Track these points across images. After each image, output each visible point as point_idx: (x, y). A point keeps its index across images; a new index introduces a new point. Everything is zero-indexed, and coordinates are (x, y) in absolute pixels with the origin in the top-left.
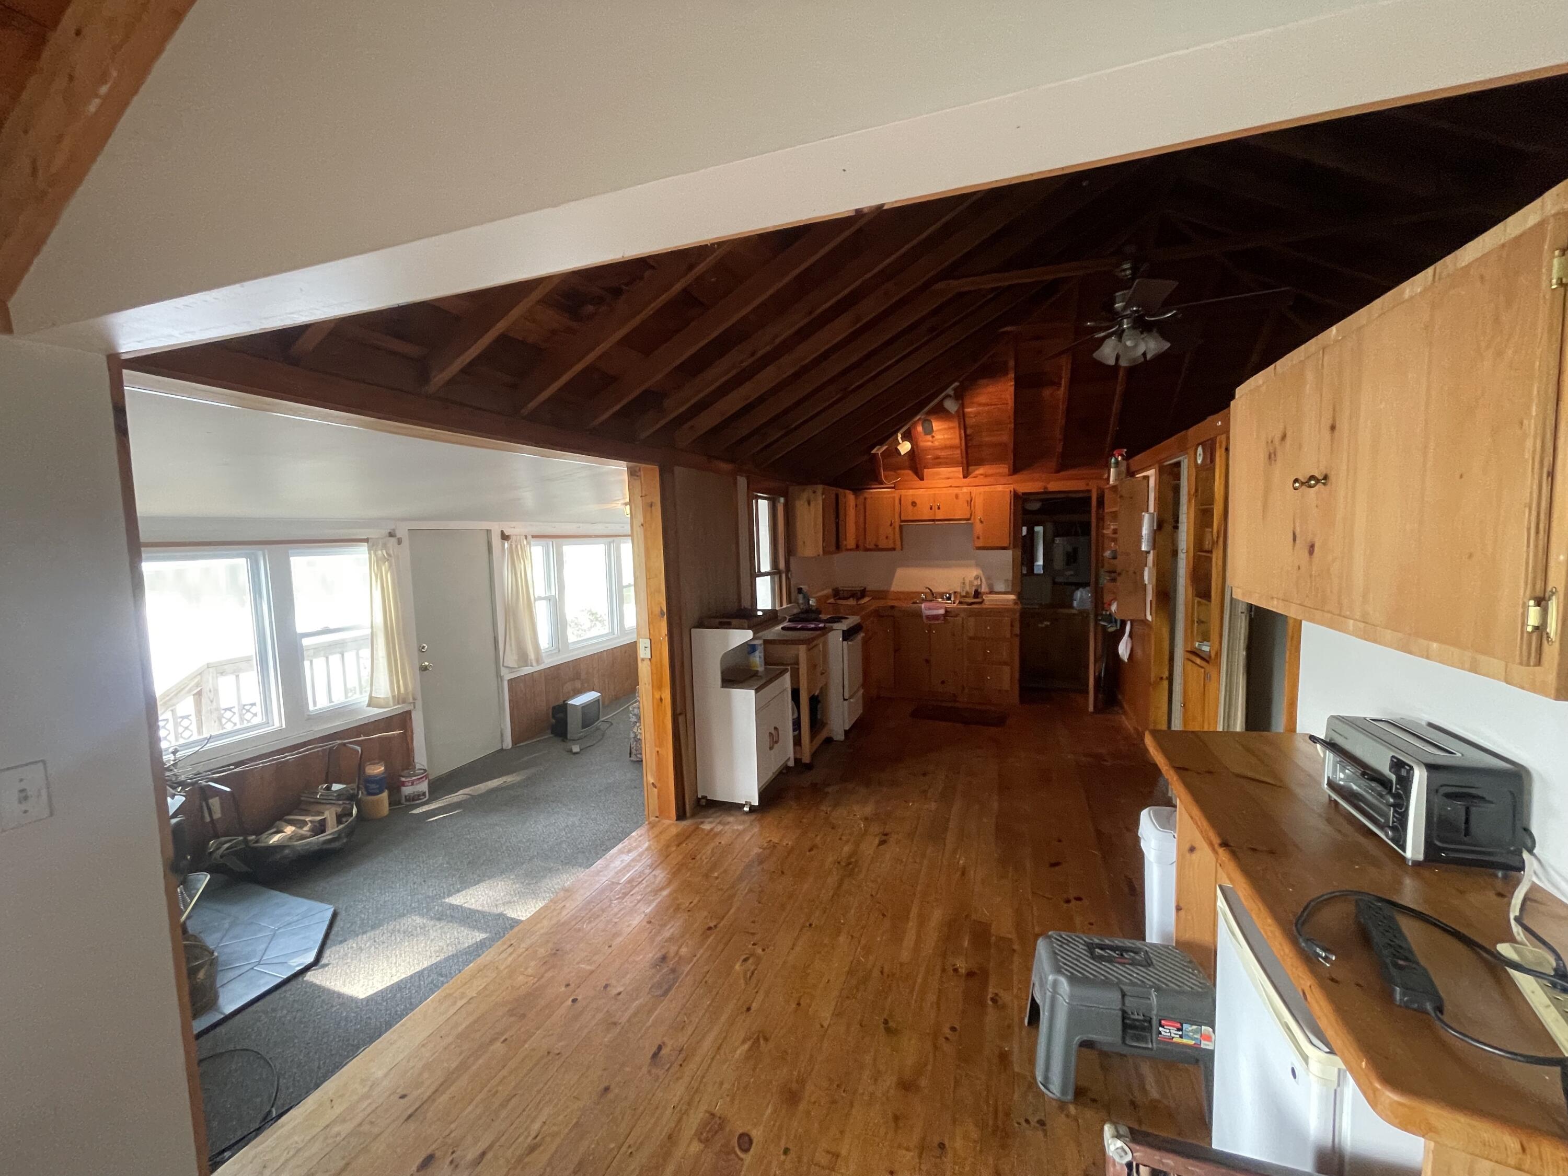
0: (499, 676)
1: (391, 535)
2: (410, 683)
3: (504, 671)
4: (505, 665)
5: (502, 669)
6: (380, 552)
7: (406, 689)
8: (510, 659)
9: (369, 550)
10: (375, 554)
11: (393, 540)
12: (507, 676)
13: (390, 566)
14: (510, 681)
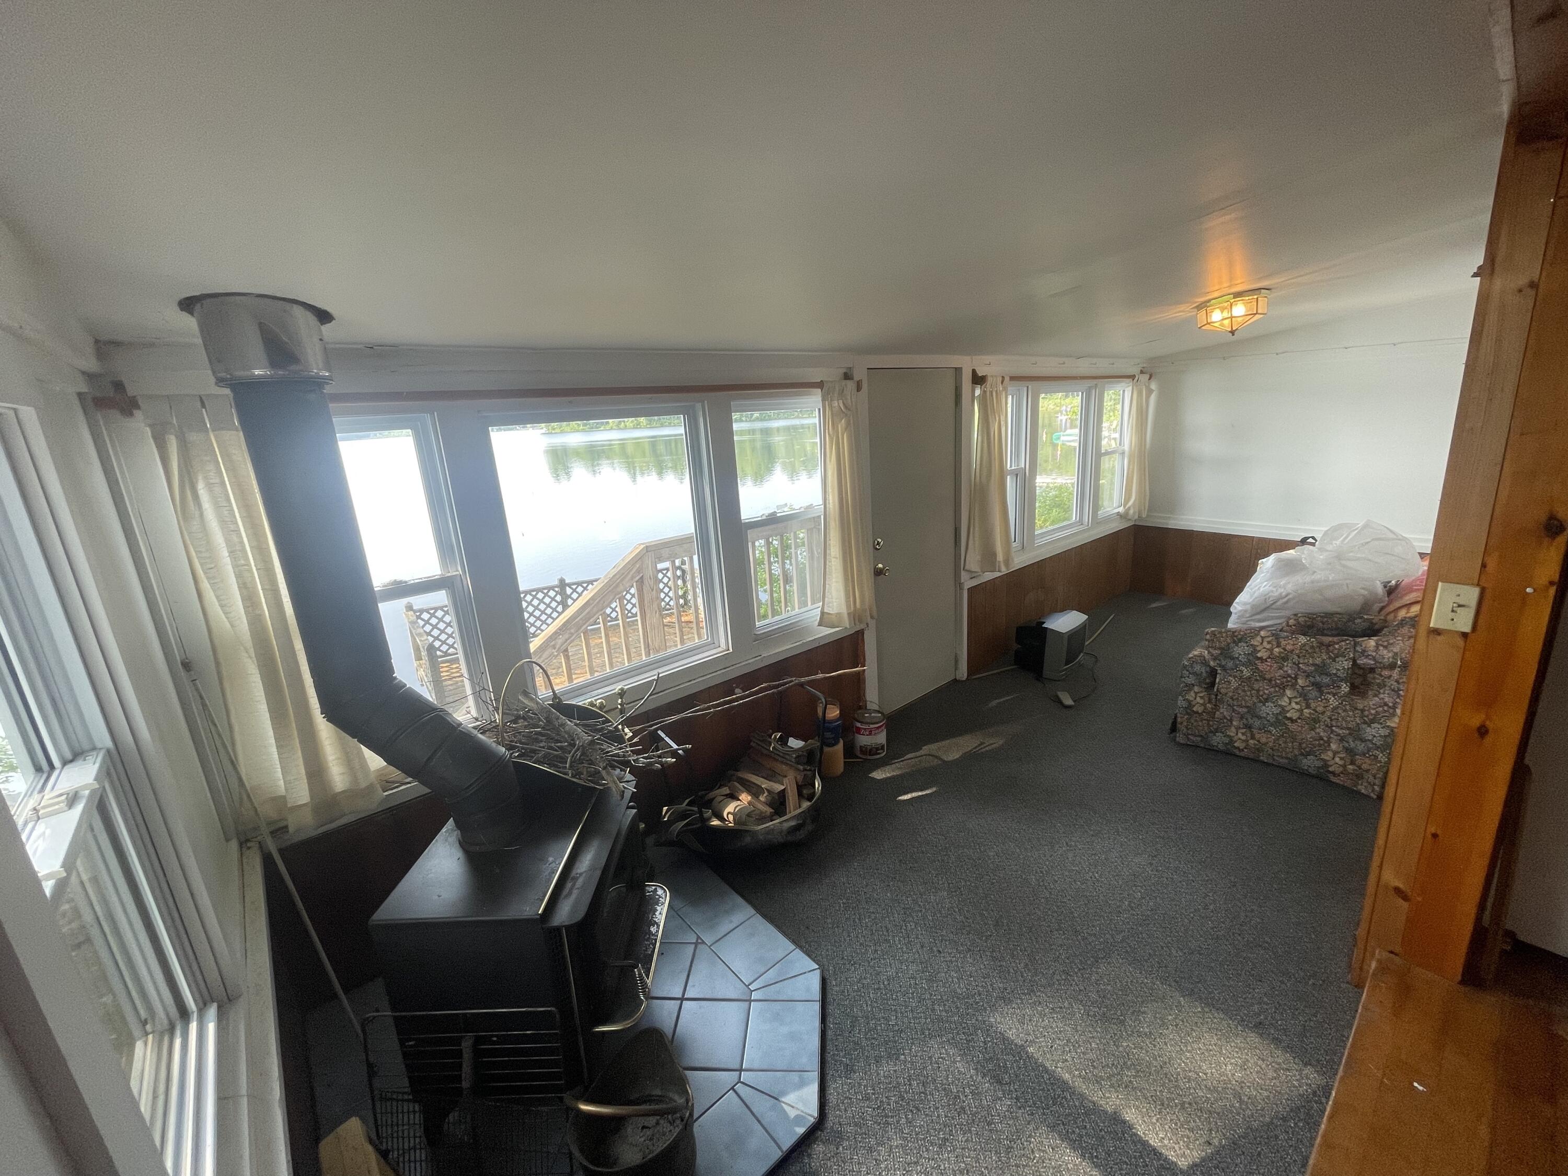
0: (959, 585)
1: (847, 376)
2: (866, 595)
3: (964, 576)
4: (967, 568)
5: (963, 573)
6: (835, 404)
7: (862, 601)
8: (973, 560)
9: (823, 400)
10: (831, 407)
11: (851, 385)
12: (969, 584)
13: (848, 424)
14: (971, 590)
